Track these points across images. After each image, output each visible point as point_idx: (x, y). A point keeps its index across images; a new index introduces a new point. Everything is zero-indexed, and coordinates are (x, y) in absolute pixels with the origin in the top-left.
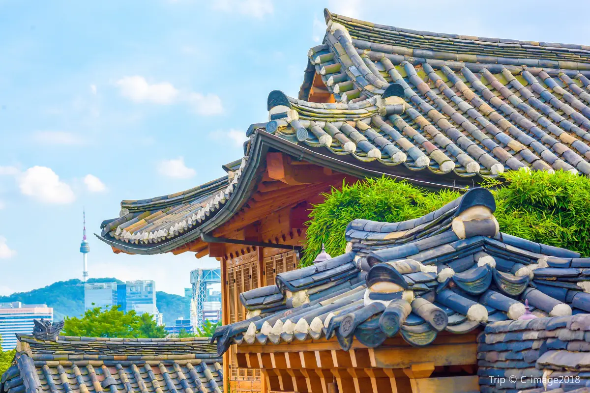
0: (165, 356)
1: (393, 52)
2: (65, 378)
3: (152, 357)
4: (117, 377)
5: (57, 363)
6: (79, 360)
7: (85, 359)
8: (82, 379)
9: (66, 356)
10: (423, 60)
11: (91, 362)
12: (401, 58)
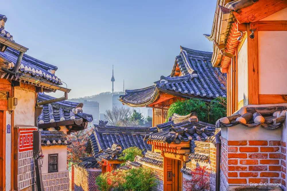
0: (137, 133)
1: (198, 58)
2: (108, 138)
3: (133, 133)
4: (123, 138)
5: (105, 133)
6: (112, 133)
7: (114, 133)
8: (112, 139)
9: (108, 132)
10: (207, 60)
11: (115, 134)
12: (200, 59)
